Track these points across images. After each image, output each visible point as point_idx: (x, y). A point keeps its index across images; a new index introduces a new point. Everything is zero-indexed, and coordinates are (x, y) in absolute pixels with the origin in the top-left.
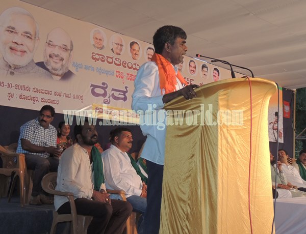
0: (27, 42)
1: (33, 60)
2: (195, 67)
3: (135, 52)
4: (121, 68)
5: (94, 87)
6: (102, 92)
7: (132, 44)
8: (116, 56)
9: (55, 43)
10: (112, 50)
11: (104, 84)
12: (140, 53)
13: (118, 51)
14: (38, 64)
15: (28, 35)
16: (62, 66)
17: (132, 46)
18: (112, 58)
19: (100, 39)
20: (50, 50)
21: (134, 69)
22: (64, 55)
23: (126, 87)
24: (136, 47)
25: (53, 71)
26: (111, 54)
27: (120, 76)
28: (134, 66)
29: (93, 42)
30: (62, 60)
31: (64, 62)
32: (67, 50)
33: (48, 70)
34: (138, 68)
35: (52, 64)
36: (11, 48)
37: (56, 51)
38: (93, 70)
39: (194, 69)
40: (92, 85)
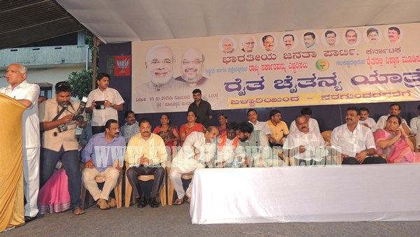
0: (168, 66)
1: (172, 77)
2: (356, 36)
3: (269, 44)
4: (255, 63)
5: (227, 84)
6: (236, 86)
7: (264, 39)
8: (247, 54)
9: (189, 60)
10: (243, 50)
11: (237, 80)
12: (276, 43)
13: (250, 49)
14: (177, 79)
15: (167, 61)
16: (197, 75)
17: (266, 41)
18: (243, 57)
19: (230, 45)
20: (185, 67)
21: (269, 59)
22: (198, 66)
23: (262, 78)
24: (269, 39)
25: (190, 81)
26: (243, 53)
27: (254, 69)
28: (269, 57)
29: (222, 49)
30: (196, 70)
31: (198, 72)
32: (199, 62)
33: (185, 81)
34: (274, 57)
35: (188, 76)
36: (156, 74)
37: (191, 66)
38: (225, 71)
39: (354, 38)
40: (225, 84)
